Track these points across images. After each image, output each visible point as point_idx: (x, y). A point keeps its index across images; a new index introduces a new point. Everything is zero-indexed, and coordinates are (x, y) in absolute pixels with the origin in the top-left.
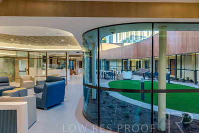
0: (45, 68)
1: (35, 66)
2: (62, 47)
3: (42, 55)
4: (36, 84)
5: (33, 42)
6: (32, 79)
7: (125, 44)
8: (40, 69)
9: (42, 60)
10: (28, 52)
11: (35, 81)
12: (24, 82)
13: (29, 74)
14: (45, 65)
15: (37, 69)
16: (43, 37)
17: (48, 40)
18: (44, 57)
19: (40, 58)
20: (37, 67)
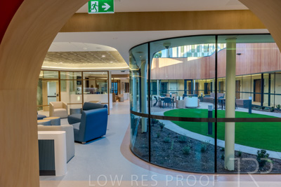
0: (80, 92)
1: (68, 89)
2: (102, 64)
3: (76, 75)
4: (69, 114)
5: (67, 59)
6: (64, 106)
7: (189, 59)
8: (73, 94)
9: (75, 82)
10: (59, 72)
11: (69, 110)
12: (55, 110)
13: (60, 100)
14: (80, 88)
15: (70, 94)
16: (79, 52)
17: (85, 56)
18: (78, 77)
19: (74, 80)
20: (70, 91)
